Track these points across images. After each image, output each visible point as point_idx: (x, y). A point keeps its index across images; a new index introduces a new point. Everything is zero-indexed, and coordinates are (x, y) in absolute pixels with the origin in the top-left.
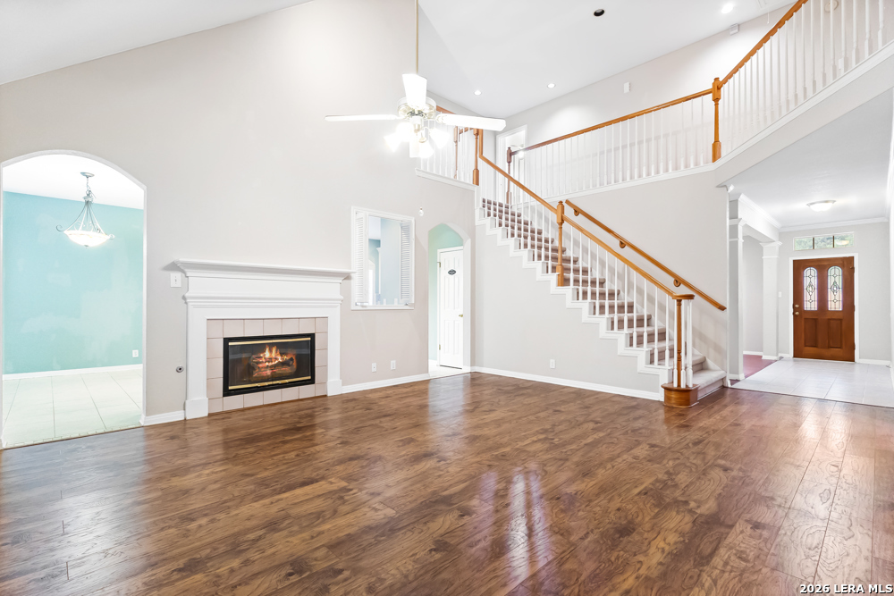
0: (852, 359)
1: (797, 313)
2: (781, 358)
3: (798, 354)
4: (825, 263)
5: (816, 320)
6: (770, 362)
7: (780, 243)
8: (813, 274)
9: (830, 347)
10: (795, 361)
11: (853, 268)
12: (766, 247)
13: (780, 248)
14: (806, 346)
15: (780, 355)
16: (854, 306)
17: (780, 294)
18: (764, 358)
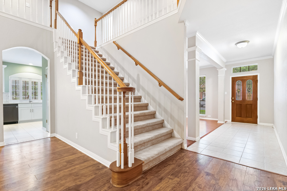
0: (256, 123)
1: (233, 101)
2: (226, 122)
3: (233, 120)
4: (245, 78)
5: (241, 104)
6: (221, 124)
7: (226, 69)
8: (240, 84)
9: (247, 117)
10: (232, 123)
11: (257, 80)
12: (220, 71)
13: (226, 71)
14: (237, 116)
15: (226, 120)
16: (257, 98)
17: (226, 93)
18: (218, 122)
